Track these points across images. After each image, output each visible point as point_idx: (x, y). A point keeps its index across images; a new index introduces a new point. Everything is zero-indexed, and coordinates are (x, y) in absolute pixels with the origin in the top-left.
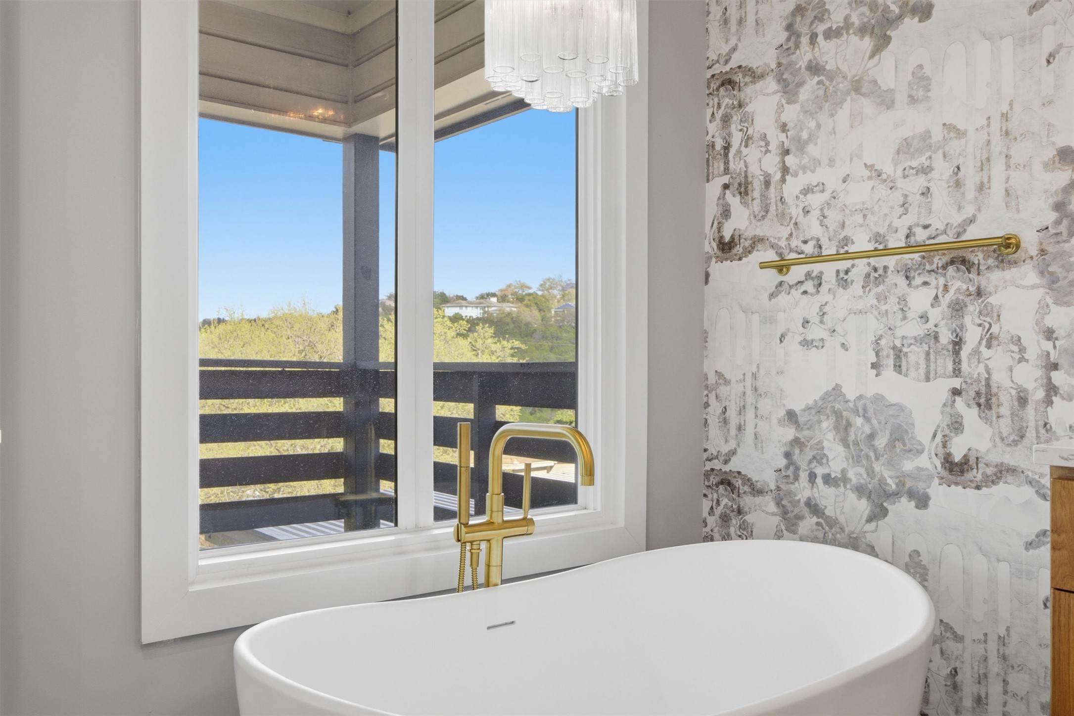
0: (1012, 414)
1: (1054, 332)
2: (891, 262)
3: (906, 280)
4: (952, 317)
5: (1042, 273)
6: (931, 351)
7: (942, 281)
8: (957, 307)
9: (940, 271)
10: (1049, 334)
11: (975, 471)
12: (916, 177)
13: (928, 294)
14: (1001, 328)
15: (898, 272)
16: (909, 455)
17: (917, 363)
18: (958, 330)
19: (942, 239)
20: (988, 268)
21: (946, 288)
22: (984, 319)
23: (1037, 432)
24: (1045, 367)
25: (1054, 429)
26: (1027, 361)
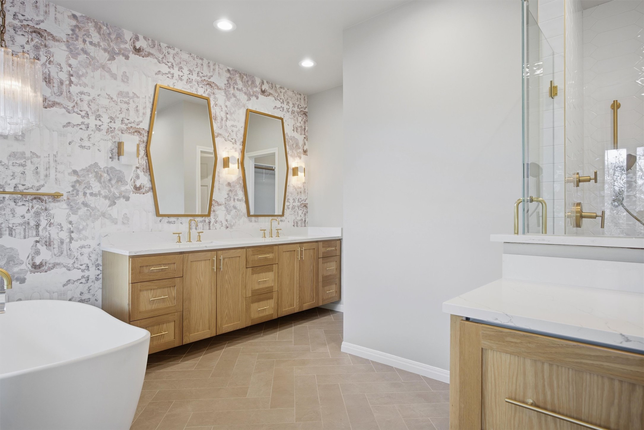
0: (58, 247)
1: (72, 222)
2: (7, 196)
3: (14, 203)
4: (35, 217)
5: (68, 205)
6: (26, 228)
7: (31, 204)
8: (37, 214)
9: (30, 201)
10: (70, 223)
11: (45, 266)
12: (18, 167)
13: (25, 209)
14: (54, 221)
15: (11, 200)
16: (17, 265)
17: (20, 233)
18: (38, 221)
19: (31, 191)
20: (49, 202)
21: (33, 207)
22: (48, 218)
23: (67, 251)
24: (69, 232)
25: (72, 250)
26: (63, 231)
